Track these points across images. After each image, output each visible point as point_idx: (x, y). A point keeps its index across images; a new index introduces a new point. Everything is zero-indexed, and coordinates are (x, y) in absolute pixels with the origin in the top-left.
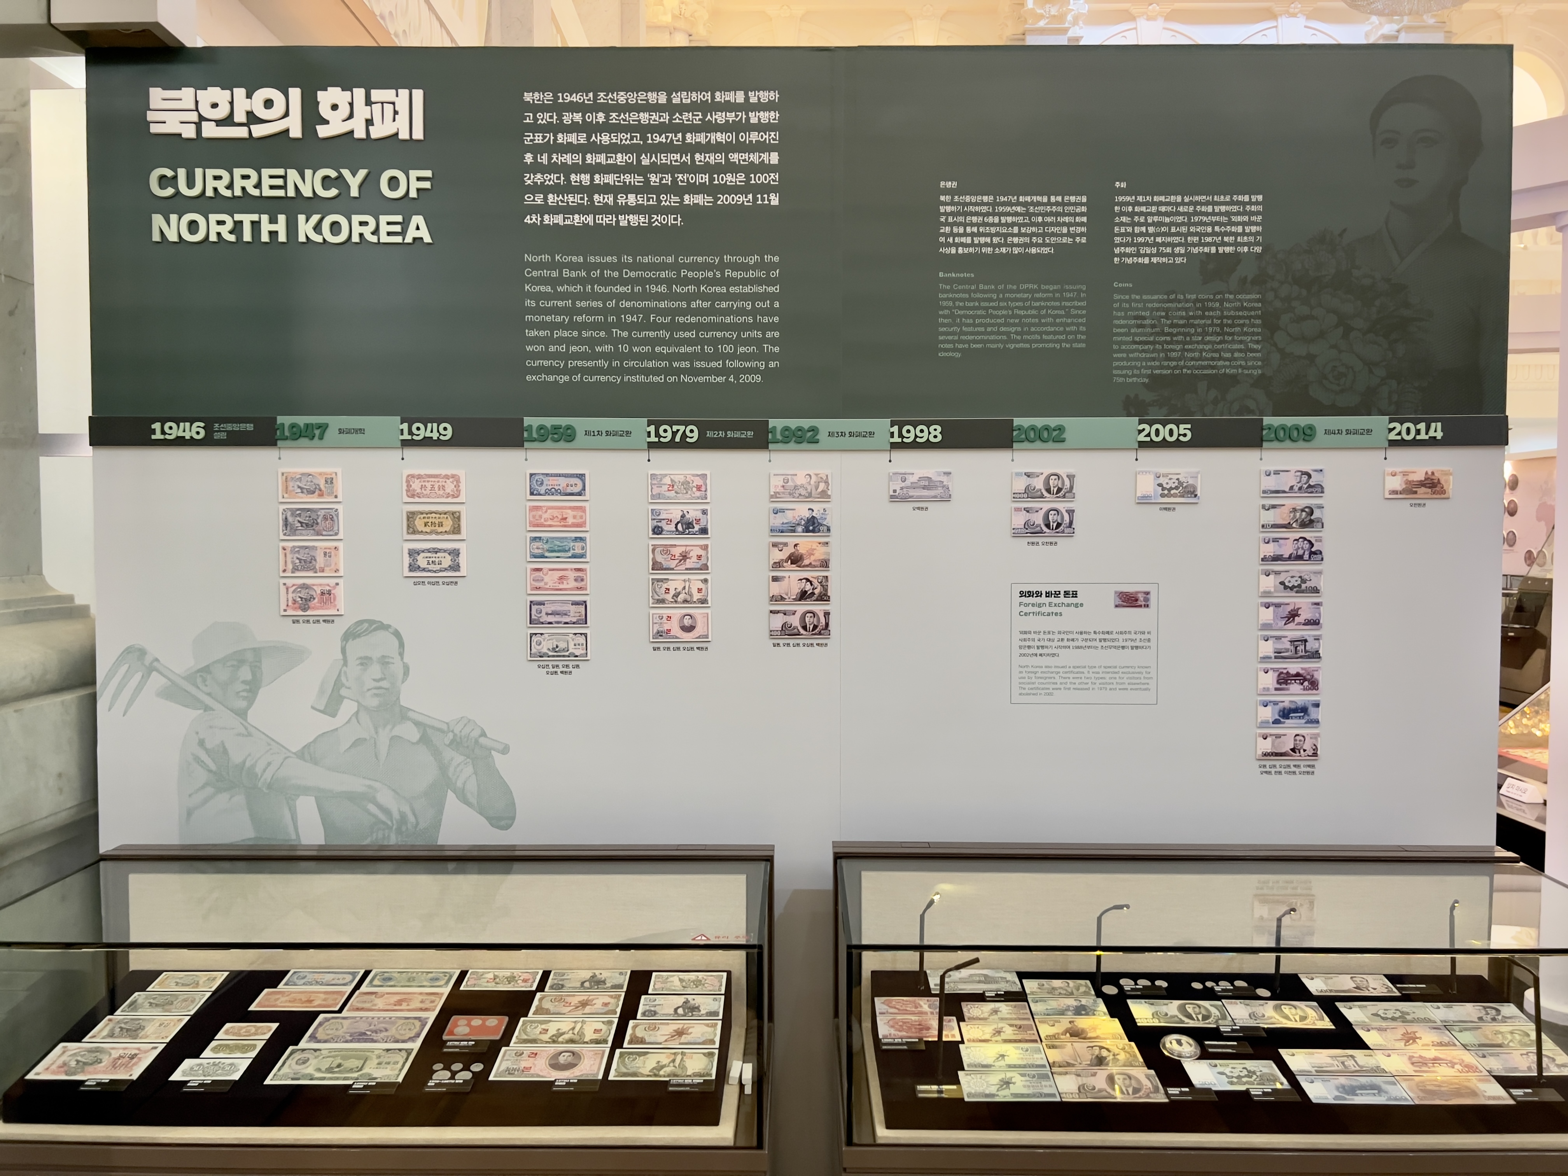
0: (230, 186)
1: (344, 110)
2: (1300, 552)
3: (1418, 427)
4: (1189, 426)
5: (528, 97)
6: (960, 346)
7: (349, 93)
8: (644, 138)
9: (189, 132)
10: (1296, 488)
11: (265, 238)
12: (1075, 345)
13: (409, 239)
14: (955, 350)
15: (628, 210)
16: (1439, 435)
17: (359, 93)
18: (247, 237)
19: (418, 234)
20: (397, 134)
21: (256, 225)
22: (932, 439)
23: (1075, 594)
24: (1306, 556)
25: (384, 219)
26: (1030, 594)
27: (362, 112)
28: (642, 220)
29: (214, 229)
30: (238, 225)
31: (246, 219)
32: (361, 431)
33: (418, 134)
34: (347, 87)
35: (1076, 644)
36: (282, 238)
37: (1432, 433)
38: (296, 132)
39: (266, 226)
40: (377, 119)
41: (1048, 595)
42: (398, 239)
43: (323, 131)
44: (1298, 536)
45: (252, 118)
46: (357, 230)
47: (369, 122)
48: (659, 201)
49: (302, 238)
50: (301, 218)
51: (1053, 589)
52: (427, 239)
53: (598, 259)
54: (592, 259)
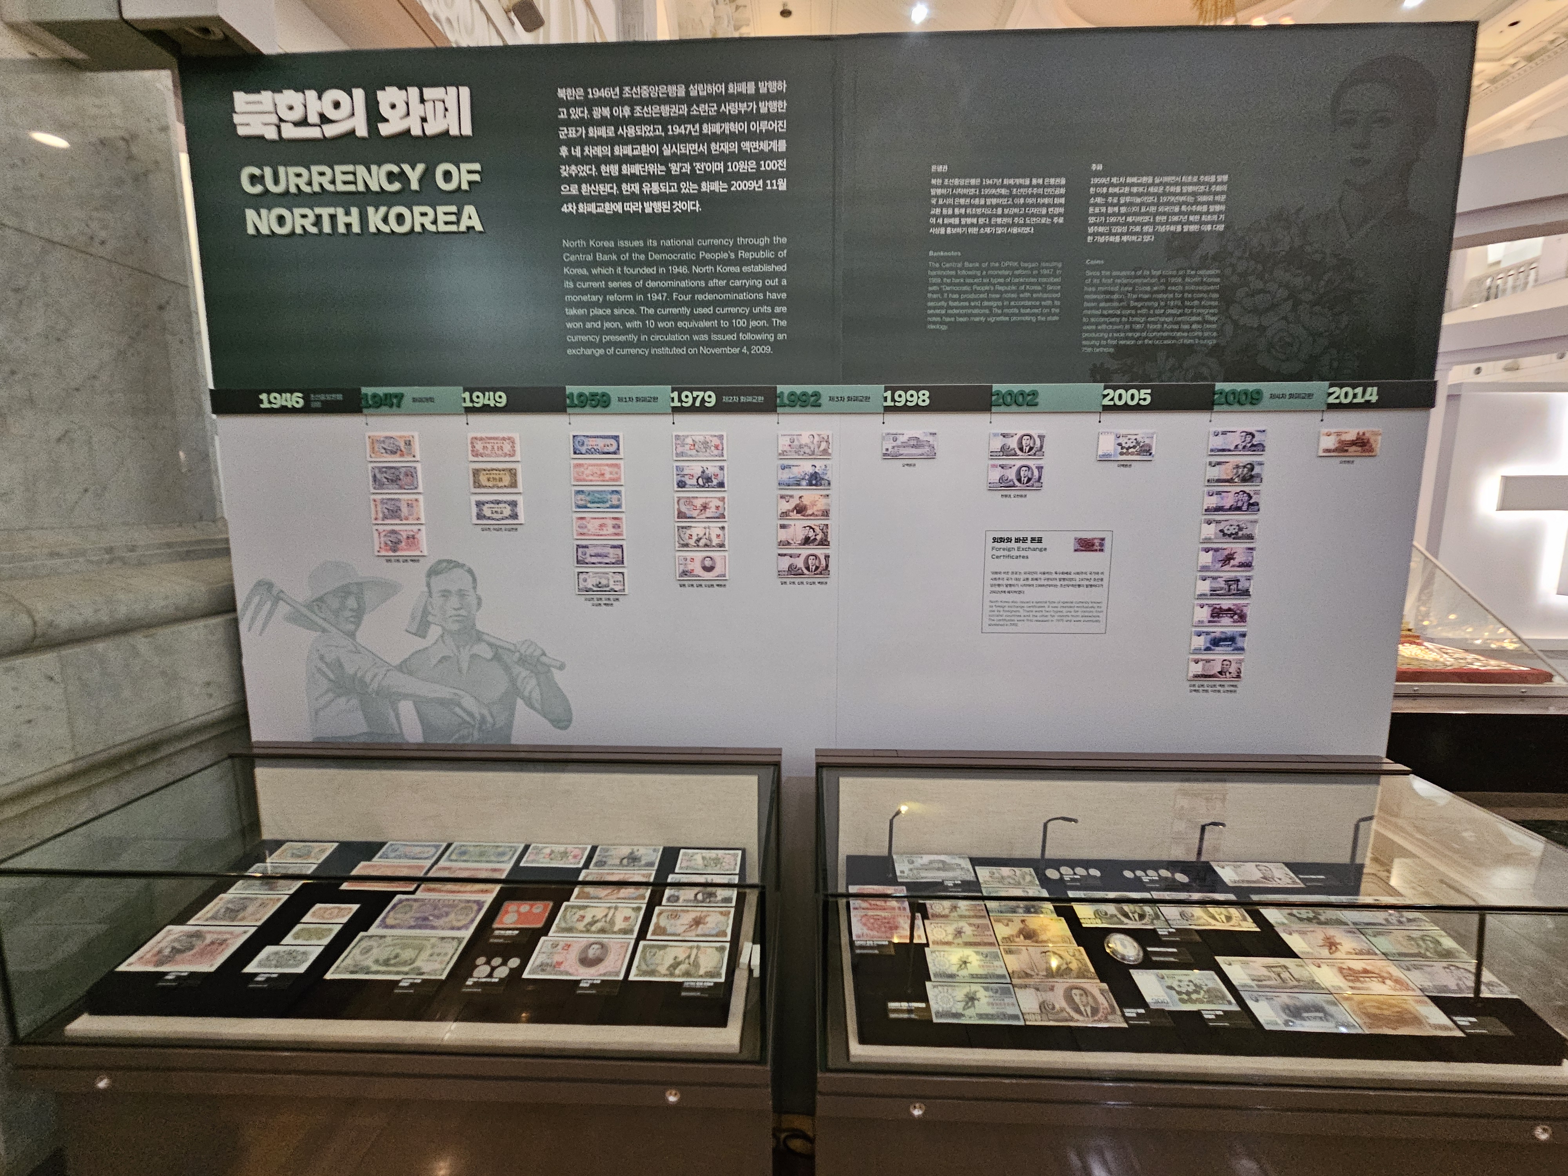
0: (310, 183)
1: (401, 109)
2: (1240, 504)
3: (1356, 391)
4: (1149, 391)
5: (561, 93)
6: (948, 319)
7: (404, 92)
8: (665, 130)
9: (271, 134)
10: (1240, 447)
11: (342, 229)
12: (1049, 318)
13: (463, 228)
14: (941, 323)
15: (652, 198)
16: (1374, 399)
17: (414, 91)
18: (327, 228)
19: (471, 223)
20: (448, 131)
21: (333, 217)
22: (921, 404)
23: (1040, 540)
24: (1245, 508)
25: (441, 209)
26: (1002, 540)
27: (417, 110)
28: (665, 206)
29: (299, 221)
30: (319, 217)
31: (325, 212)
32: (431, 400)
33: (467, 130)
34: (402, 87)
35: (1039, 582)
36: (356, 229)
37: (1367, 397)
38: (362, 131)
39: (342, 219)
40: (430, 118)
41: (1018, 540)
42: (453, 228)
43: (385, 130)
44: (1238, 489)
45: (324, 119)
46: (418, 220)
47: (424, 120)
48: (679, 189)
49: (372, 229)
50: (371, 210)
51: (1021, 535)
52: (479, 227)
53: (627, 244)
54: (621, 244)
